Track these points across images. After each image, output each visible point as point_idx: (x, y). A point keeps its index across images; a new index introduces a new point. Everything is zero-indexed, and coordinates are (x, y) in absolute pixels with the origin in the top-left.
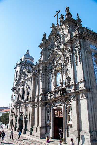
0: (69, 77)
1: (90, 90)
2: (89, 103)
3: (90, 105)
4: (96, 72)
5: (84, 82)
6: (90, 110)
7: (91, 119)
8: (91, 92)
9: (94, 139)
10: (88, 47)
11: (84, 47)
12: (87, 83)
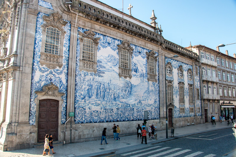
0: (6, 47)
1: (19, 68)
2: (16, 86)
3: (16, 89)
4: (38, 42)
5: (14, 56)
6: (16, 96)
7: (14, 108)
8: (20, 72)
9: (13, 132)
10: (33, 5)
11: (26, 4)
12: (18, 58)
